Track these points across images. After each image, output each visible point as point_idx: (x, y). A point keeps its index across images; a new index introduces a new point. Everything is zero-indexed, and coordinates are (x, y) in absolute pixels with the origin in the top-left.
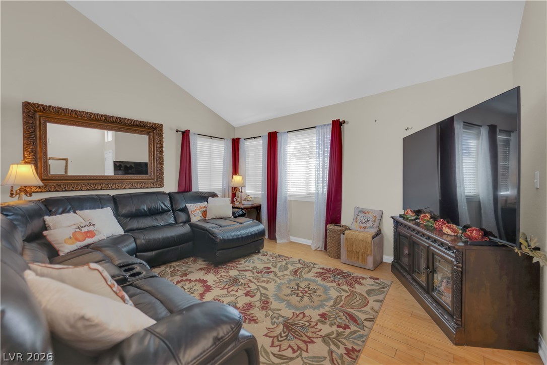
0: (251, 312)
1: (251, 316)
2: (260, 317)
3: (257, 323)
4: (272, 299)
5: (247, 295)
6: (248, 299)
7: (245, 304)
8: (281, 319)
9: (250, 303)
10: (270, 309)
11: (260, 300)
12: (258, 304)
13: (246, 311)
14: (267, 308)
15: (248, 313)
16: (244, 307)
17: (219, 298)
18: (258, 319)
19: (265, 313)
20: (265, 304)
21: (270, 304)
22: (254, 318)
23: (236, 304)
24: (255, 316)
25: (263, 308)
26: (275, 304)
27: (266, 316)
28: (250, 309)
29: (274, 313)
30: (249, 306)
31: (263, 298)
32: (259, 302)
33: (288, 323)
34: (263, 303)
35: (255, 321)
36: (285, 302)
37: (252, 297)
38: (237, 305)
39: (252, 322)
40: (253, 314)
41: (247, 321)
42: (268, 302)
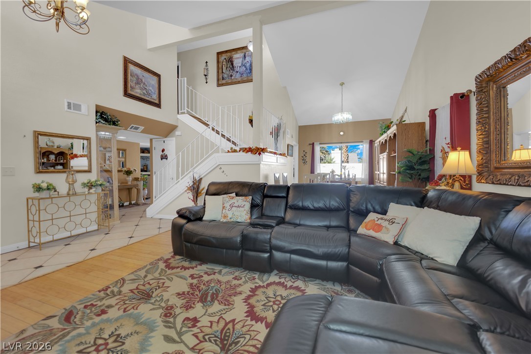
0: (185, 301)
1: (183, 298)
2: (174, 298)
3: (176, 293)
4: (159, 322)
5: (195, 320)
6: (191, 314)
7: (193, 308)
8: (153, 301)
9: (187, 309)
10: (163, 308)
11: (175, 317)
12: (178, 311)
13: (189, 300)
14: (167, 309)
15: (187, 299)
16: (194, 304)
17: (227, 307)
18: (177, 296)
19: (169, 304)
20: (169, 313)
21: (163, 315)
22: (180, 296)
23: (204, 305)
24: (179, 298)
25: (172, 307)
26: (156, 316)
27: (168, 300)
28: (186, 303)
29: (159, 305)
30: (188, 306)
31: (172, 320)
32: (177, 313)
33: (146, 299)
34: (171, 314)
35: (178, 294)
36: (141, 321)
37: (187, 319)
38: (202, 305)
39: (181, 293)
40: (183, 299)
41: (186, 293)
42: (166, 316)
